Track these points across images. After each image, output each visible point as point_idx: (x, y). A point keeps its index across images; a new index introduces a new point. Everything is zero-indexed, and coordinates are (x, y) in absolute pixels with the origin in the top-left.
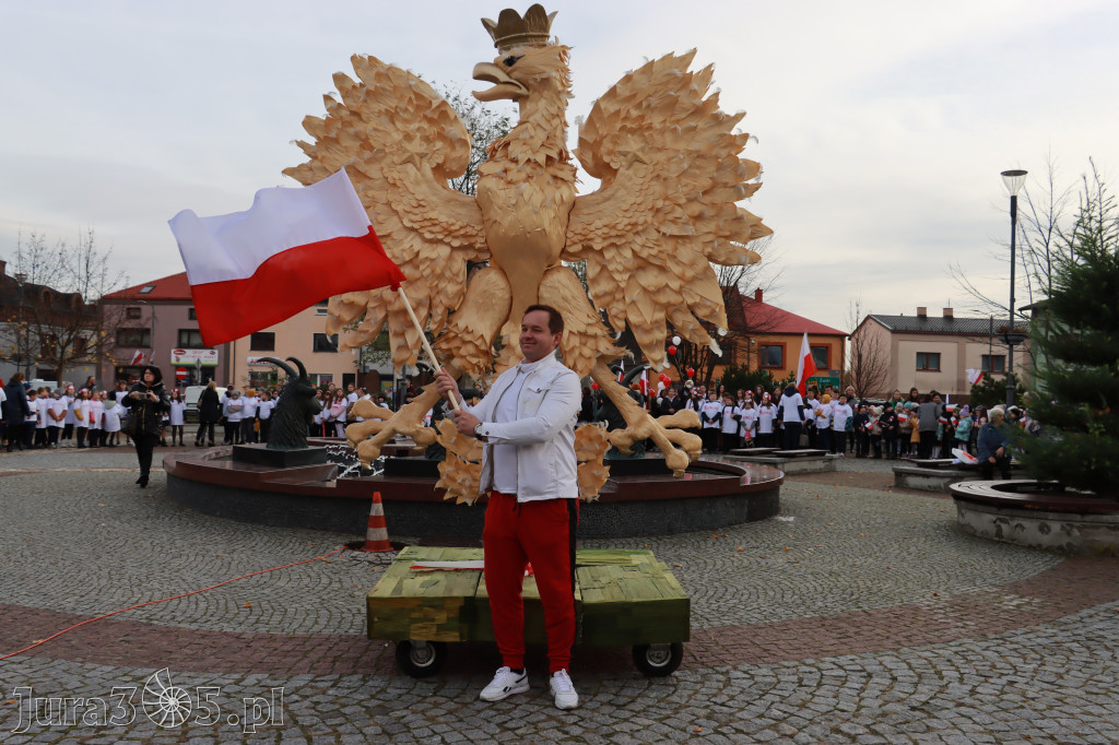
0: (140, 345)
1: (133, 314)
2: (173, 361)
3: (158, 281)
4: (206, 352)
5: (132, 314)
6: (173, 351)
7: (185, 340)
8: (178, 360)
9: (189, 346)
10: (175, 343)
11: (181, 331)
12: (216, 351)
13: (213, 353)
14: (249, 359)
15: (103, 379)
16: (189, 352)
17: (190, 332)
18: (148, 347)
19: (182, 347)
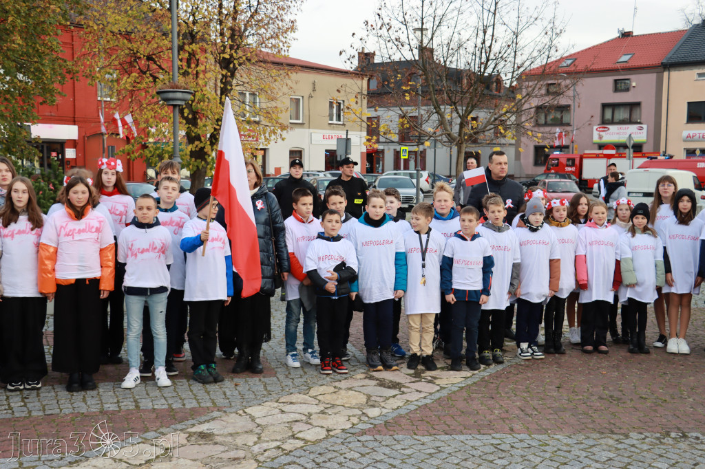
0: (560, 123)
1: (553, 91)
2: (596, 139)
3: (578, 53)
4: (632, 128)
5: (552, 89)
6: (595, 128)
7: (608, 115)
8: (600, 137)
9: (612, 122)
10: (598, 119)
11: (604, 106)
12: (645, 126)
13: (641, 129)
14: (685, 134)
15: (522, 161)
16: (613, 128)
17: (614, 106)
18: (568, 125)
19: (604, 122)
